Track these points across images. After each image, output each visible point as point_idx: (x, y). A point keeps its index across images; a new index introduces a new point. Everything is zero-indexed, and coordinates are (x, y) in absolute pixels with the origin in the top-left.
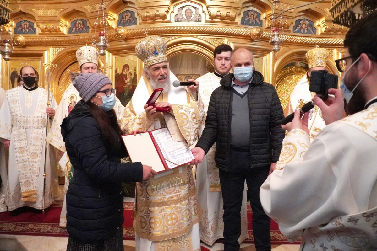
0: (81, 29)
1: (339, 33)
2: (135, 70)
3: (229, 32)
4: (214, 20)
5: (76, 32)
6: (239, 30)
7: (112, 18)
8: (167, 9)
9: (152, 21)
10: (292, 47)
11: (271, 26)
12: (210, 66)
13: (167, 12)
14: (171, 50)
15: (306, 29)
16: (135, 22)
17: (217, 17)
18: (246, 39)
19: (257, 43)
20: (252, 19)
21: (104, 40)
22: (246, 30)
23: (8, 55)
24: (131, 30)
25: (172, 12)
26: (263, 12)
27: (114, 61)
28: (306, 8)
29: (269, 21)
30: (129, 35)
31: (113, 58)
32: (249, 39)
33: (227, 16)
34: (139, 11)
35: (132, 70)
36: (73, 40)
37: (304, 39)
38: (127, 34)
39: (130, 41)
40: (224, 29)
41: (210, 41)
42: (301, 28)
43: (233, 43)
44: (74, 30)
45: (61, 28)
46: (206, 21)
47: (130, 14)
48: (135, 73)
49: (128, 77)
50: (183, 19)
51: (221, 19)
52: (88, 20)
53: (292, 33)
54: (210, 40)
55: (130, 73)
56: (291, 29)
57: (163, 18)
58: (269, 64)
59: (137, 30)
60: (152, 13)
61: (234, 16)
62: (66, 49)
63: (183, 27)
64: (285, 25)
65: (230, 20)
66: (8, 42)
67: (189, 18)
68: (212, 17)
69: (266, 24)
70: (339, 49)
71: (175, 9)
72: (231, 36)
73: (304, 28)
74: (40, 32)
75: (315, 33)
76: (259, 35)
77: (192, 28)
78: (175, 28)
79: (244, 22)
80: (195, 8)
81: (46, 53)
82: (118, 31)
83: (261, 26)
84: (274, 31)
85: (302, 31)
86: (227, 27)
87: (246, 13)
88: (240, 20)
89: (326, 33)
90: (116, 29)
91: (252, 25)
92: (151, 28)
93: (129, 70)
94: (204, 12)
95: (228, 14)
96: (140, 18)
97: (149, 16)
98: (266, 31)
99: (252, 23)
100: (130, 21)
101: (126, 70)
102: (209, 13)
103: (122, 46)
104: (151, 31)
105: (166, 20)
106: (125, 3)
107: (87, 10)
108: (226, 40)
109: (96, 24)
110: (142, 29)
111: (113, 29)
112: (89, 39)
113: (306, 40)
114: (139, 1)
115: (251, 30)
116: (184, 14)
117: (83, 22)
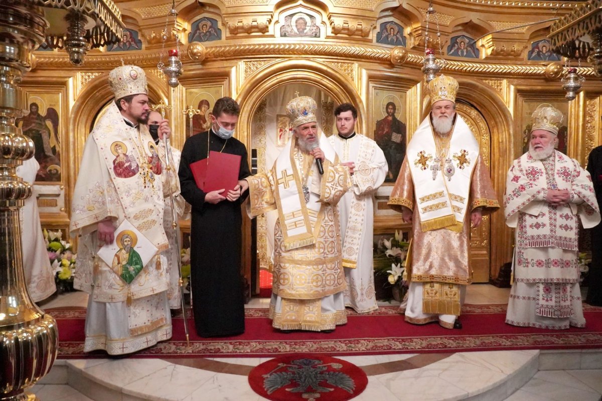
0: (127, 44)
1: (510, 57)
3: (361, 53)
4: (339, 35)
5: (120, 48)
6: (375, 50)
7: (181, 29)
8: (270, 17)
9: (246, 34)
11: (418, 45)
12: (326, 102)
13: (270, 21)
14: (275, 78)
15: (465, 50)
16: (218, 36)
17: (343, 31)
18: (384, 64)
19: (399, 70)
20: (392, 35)
21: (176, 62)
22: (384, 52)
24: (212, 47)
25: (277, 22)
26: (406, 25)
27: (184, 95)
28: (466, 20)
29: (415, 38)
30: (210, 55)
31: (183, 91)
32: (389, 64)
33: (357, 30)
34: (226, 19)
36: (116, 61)
37: (463, 64)
38: (206, 53)
39: (211, 65)
40: (353, 48)
41: (333, 66)
42: (459, 49)
43: (366, 69)
44: (116, 46)
46: (328, 37)
47: (209, 24)
49: (207, 119)
50: (293, 33)
51: (350, 33)
52: (140, 30)
53: (446, 56)
54: (333, 64)
55: (211, 113)
56: (445, 50)
57: (264, 30)
58: (416, 100)
59: (223, 48)
60: (247, 22)
61: (368, 30)
62: (104, 74)
63: (294, 44)
65: (362, 36)
67: (302, 32)
68: (336, 31)
69: (411, 42)
70: (512, 80)
71: (280, 17)
72: (363, 60)
73: (462, 48)
75: (477, 56)
76: (402, 58)
77: (307, 47)
78: (282, 47)
79: (382, 39)
80: (311, 16)
81: (71, 81)
82: (193, 49)
83: (405, 44)
84: (428, 54)
85: (460, 53)
86: (357, 45)
87: (384, 26)
88: (375, 35)
89: (492, 56)
90: (189, 48)
91: (391, 43)
92: (245, 45)
94: (323, 22)
95: (360, 27)
96: (228, 30)
97: (242, 28)
98: (411, 53)
99: (392, 40)
101: (203, 109)
102: (331, 24)
103: (198, 72)
104: (245, 50)
105: (267, 34)
106: (203, 5)
107: (139, 15)
108: (356, 65)
109: (155, 37)
110: (230, 46)
111: (183, 45)
112: (143, 59)
113: (466, 66)
114: (227, 4)
115: (392, 52)
116: (295, 25)
117: (131, 34)
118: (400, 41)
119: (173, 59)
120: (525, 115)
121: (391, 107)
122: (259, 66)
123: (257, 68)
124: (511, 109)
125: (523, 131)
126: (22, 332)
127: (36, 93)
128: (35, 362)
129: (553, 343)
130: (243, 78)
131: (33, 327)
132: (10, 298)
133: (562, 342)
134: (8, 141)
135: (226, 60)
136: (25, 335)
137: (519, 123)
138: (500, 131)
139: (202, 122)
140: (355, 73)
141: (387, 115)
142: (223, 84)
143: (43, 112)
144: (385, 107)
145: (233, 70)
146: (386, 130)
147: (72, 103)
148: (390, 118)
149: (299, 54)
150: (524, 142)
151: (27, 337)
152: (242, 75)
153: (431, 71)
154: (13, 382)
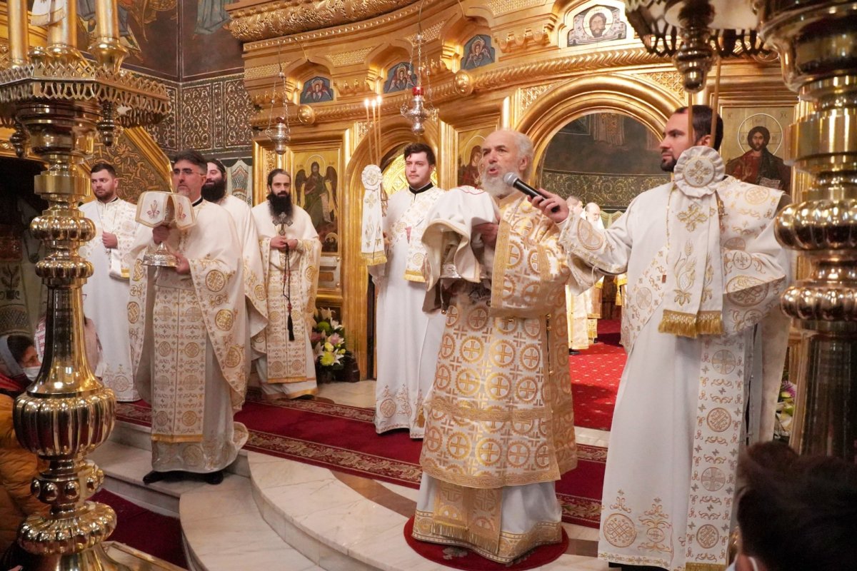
0: (403, 81)
5: (396, 88)
7: (452, 54)
8: (550, 21)
9: (522, 51)
13: (551, 27)
16: (491, 58)
18: (741, 64)
23: (282, 144)
24: (486, 74)
25: (562, 26)
27: (457, 141)
30: (479, 85)
31: (454, 135)
32: (751, 63)
34: (497, 34)
38: (474, 84)
39: (483, 98)
44: (392, 86)
45: (370, 83)
47: (482, 43)
49: (480, 171)
50: (585, 39)
57: (544, 42)
60: (519, 33)
66: (283, 122)
67: (600, 34)
71: (568, 19)
74: (339, 96)
77: (601, 57)
80: (612, 9)
81: (347, 134)
82: (460, 79)
90: (454, 79)
96: (500, 48)
97: (514, 43)
100: (484, 57)
101: (476, 158)
103: (467, 109)
104: (520, 73)
105: (549, 45)
106: (474, 19)
107: (410, 44)
109: (425, 70)
111: (453, 74)
114: (495, 13)
116: (588, 25)
117: (407, 68)
119: (417, 99)
121: (758, 134)
122: (541, 93)
123: (539, 96)
127: (317, 150)
130: (519, 112)
135: (498, 90)
139: (475, 176)
142: (496, 123)
143: (323, 172)
144: (746, 136)
145: (506, 102)
147: (348, 159)
148: (757, 154)
149: (592, 69)
152: (518, 108)
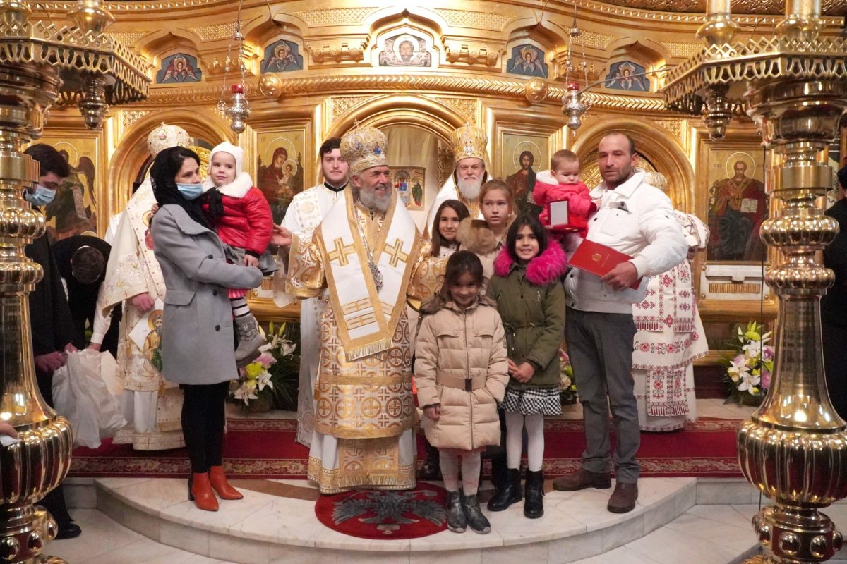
0: (183, 73)
2: (299, 159)
3: (485, 87)
4: (456, 64)
5: (173, 79)
6: (504, 83)
7: (251, 55)
8: (365, 41)
9: (335, 63)
10: (604, 116)
11: (565, 75)
12: (444, 151)
13: (365, 46)
14: (372, 120)
15: (630, 81)
16: (298, 64)
17: (461, 59)
18: (517, 100)
19: (538, 109)
20: (529, 62)
21: (242, 101)
22: (516, 85)
24: (290, 80)
25: (375, 46)
26: (550, 48)
27: (255, 141)
28: (629, 42)
29: (560, 66)
30: (287, 89)
31: (253, 135)
32: (523, 101)
33: (480, 57)
34: (308, 43)
35: (292, 159)
36: (168, 97)
37: (627, 100)
38: (283, 88)
39: (290, 102)
40: (475, 80)
41: (448, 104)
42: (621, 79)
43: (492, 108)
44: (168, 76)
46: (441, 66)
47: (287, 48)
48: (299, 165)
49: (284, 173)
50: (395, 61)
51: (470, 61)
52: (199, 56)
53: (603, 89)
54: (448, 101)
55: (289, 166)
56: (602, 79)
57: (357, 57)
59: (304, 81)
60: (335, 47)
61: (494, 57)
62: (153, 113)
63: (396, 76)
64: (590, 73)
65: (486, 64)
67: (408, 59)
68: (452, 59)
69: (554, 72)
70: (693, 120)
71: (379, 40)
72: (489, 96)
73: (627, 78)
75: (647, 89)
76: (541, 93)
77: (413, 79)
78: (381, 79)
79: (515, 68)
80: (419, 39)
81: (110, 122)
82: (266, 81)
83: (546, 75)
84: (570, 89)
85: (623, 85)
86: (481, 76)
87: (517, 51)
88: (505, 63)
90: (260, 80)
91: (528, 73)
92: (332, 77)
93: (286, 159)
94: (435, 47)
95: (483, 53)
96: (311, 57)
97: (329, 54)
98: (554, 86)
99: (529, 69)
100: (289, 62)
101: (279, 159)
102: (445, 49)
103: (273, 111)
104: (333, 83)
105: (361, 62)
106: (279, 24)
107: (198, 37)
108: (479, 102)
109: (218, 66)
110: (314, 78)
111: (253, 75)
112: (202, 95)
113: (631, 102)
114: (309, 24)
115: (527, 84)
116: (398, 50)
117: (187, 60)
118: (540, 71)
119: (238, 97)
120: (711, 168)
121: (526, 157)
122: (351, 104)
123: (348, 106)
124: (692, 160)
125: (709, 188)
126: (30, 435)
127: (66, 137)
128: (43, 472)
129: (717, 469)
130: (331, 120)
131: (42, 430)
132: (17, 396)
133: (729, 469)
134: (14, 218)
135: (309, 96)
136: (33, 438)
137: (703, 179)
138: (678, 189)
139: (277, 177)
140: (478, 113)
141: (521, 168)
142: (305, 128)
143: (74, 162)
144: (519, 157)
145: (318, 110)
146: (520, 188)
147: (111, 151)
148: (526, 172)
149: (403, 89)
150: (710, 204)
151: (35, 441)
152: (330, 116)
153: (574, 112)
154: (19, 491)
